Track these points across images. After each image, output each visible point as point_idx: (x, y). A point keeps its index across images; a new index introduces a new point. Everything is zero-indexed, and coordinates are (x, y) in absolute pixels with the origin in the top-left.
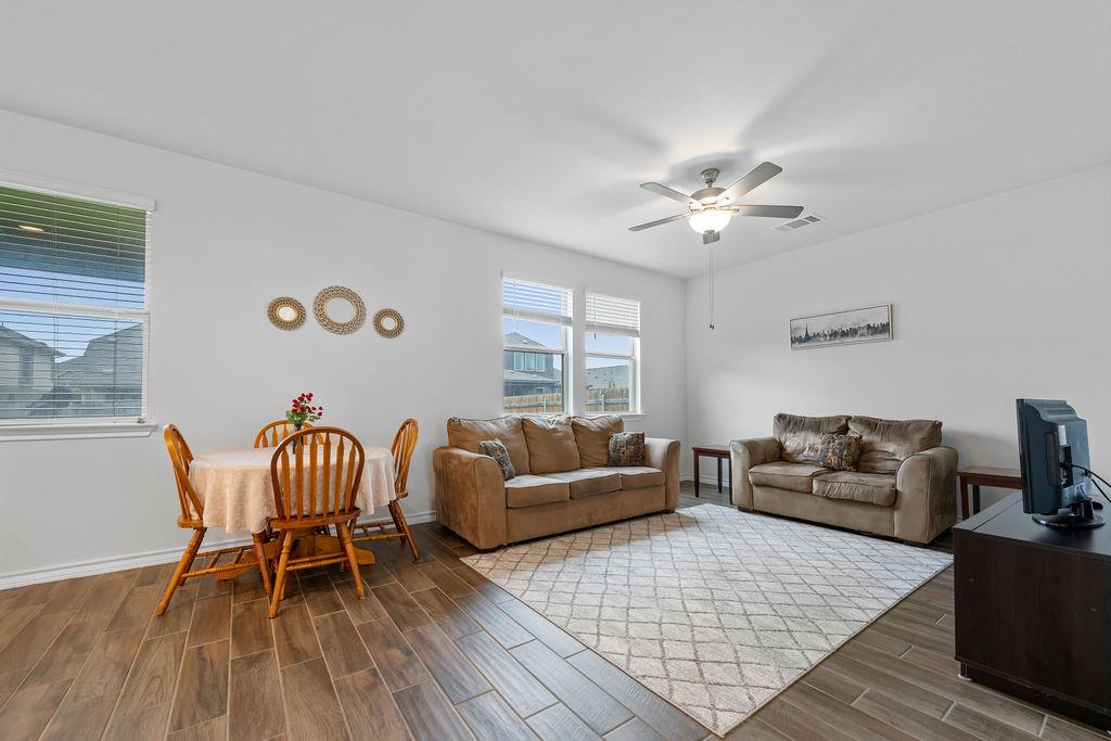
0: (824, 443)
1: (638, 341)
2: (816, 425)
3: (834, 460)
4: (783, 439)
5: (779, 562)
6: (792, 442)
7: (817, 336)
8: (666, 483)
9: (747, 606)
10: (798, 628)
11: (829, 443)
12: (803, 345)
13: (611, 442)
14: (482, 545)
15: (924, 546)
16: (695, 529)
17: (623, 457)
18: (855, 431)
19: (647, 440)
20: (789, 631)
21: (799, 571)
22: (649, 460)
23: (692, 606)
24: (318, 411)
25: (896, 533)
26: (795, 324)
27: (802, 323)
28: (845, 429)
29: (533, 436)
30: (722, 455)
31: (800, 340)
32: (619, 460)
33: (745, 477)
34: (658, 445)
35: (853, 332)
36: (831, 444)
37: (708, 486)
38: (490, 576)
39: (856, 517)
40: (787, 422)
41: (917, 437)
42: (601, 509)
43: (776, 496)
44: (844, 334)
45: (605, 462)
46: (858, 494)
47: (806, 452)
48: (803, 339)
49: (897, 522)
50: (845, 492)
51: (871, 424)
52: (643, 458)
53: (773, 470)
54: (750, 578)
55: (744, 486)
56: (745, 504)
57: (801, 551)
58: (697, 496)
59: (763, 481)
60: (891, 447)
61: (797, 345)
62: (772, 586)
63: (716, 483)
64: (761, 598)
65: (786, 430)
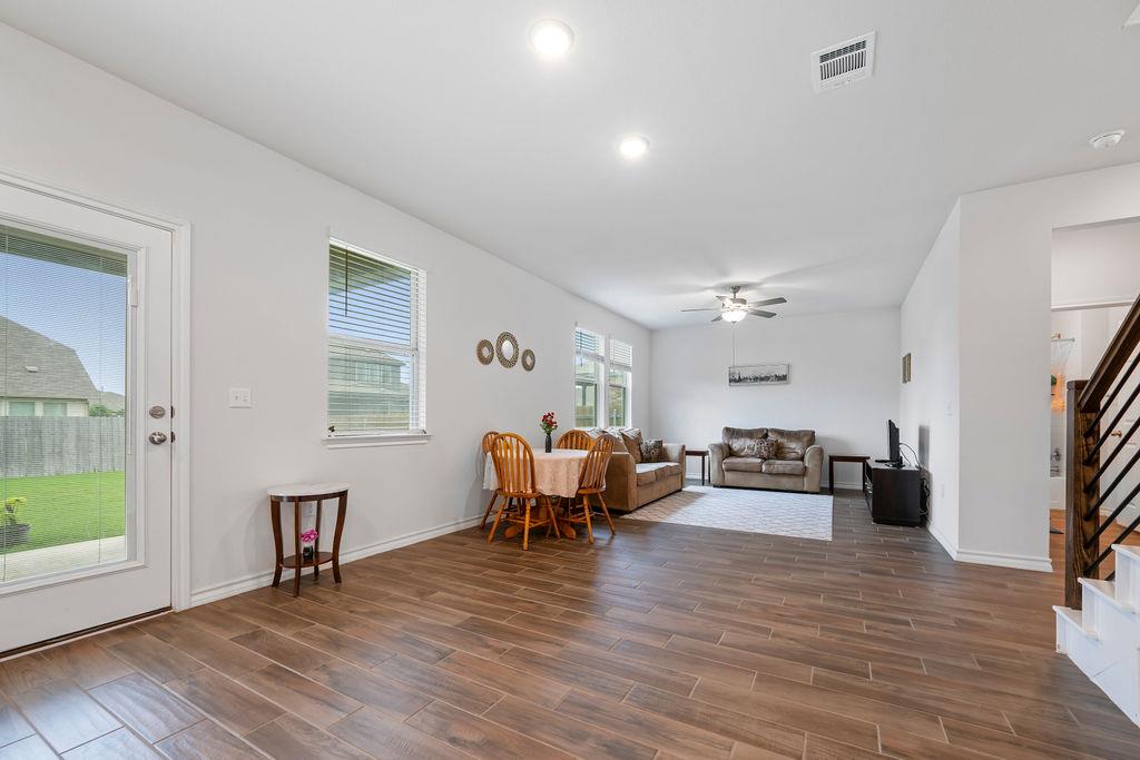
0: (756, 444)
1: (629, 374)
2: (750, 434)
3: (765, 454)
4: (730, 444)
6: (737, 444)
7: (746, 379)
8: (681, 472)
11: (760, 444)
12: (737, 384)
15: (817, 493)
18: (772, 437)
19: (665, 445)
22: (669, 457)
25: (805, 489)
26: (731, 370)
27: (736, 370)
28: (766, 436)
30: (703, 454)
31: (735, 381)
33: (720, 466)
34: (673, 448)
35: (766, 379)
36: (762, 445)
39: (785, 482)
40: (731, 433)
41: (805, 439)
43: (739, 476)
44: (762, 379)
46: (787, 470)
47: (746, 450)
48: (736, 380)
49: (806, 484)
50: (781, 469)
51: (780, 433)
52: (666, 456)
53: (735, 461)
55: (715, 473)
56: (719, 483)
59: (732, 467)
60: (793, 445)
61: (733, 384)
65: (731, 437)
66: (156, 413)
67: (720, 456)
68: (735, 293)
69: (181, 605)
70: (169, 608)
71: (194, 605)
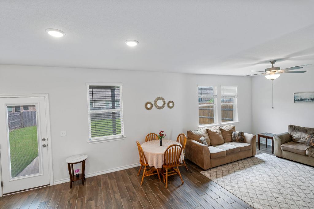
0: (309, 138)
1: (236, 99)
3: (312, 144)
4: (292, 134)
5: (298, 181)
6: (296, 135)
7: (305, 99)
8: (252, 149)
9: (292, 197)
10: (311, 206)
11: (311, 138)
12: (299, 102)
13: (233, 134)
14: (205, 169)
16: (264, 164)
17: (237, 140)
19: (245, 134)
20: (308, 207)
21: (306, 185)
22: (246, 140)
23: (276, 195)
24: (165, 135)
26: (296, 95)
27: (299, 95)
29: (210, 134)
31: (298, 100)
32: (236, 140)
33: (279, 147)
34: (249, 136)
36: (312, 139)
37: (263, 145)
38: (211, 179)
40: (293, 128)
42: (234, 157)
43: (291, 154)
45: (231, 140)
47: (301, 139)
52: (244, 140)
53: (290, 146)
54: (290, 186)
55: (279, 150)
56: (279, 155)
57: (304, 176)
58: (259, 149)
59: (287, 149)
61: (297, 102)
62: (299, 190)
63: (265, 143)
64: (296, 195)
65: (293, 131)
66: (44, 140)
67: (280, 143)
68: (273, 64)
69: (51, 184)
70: (49, 185)
71: (55, 184)
